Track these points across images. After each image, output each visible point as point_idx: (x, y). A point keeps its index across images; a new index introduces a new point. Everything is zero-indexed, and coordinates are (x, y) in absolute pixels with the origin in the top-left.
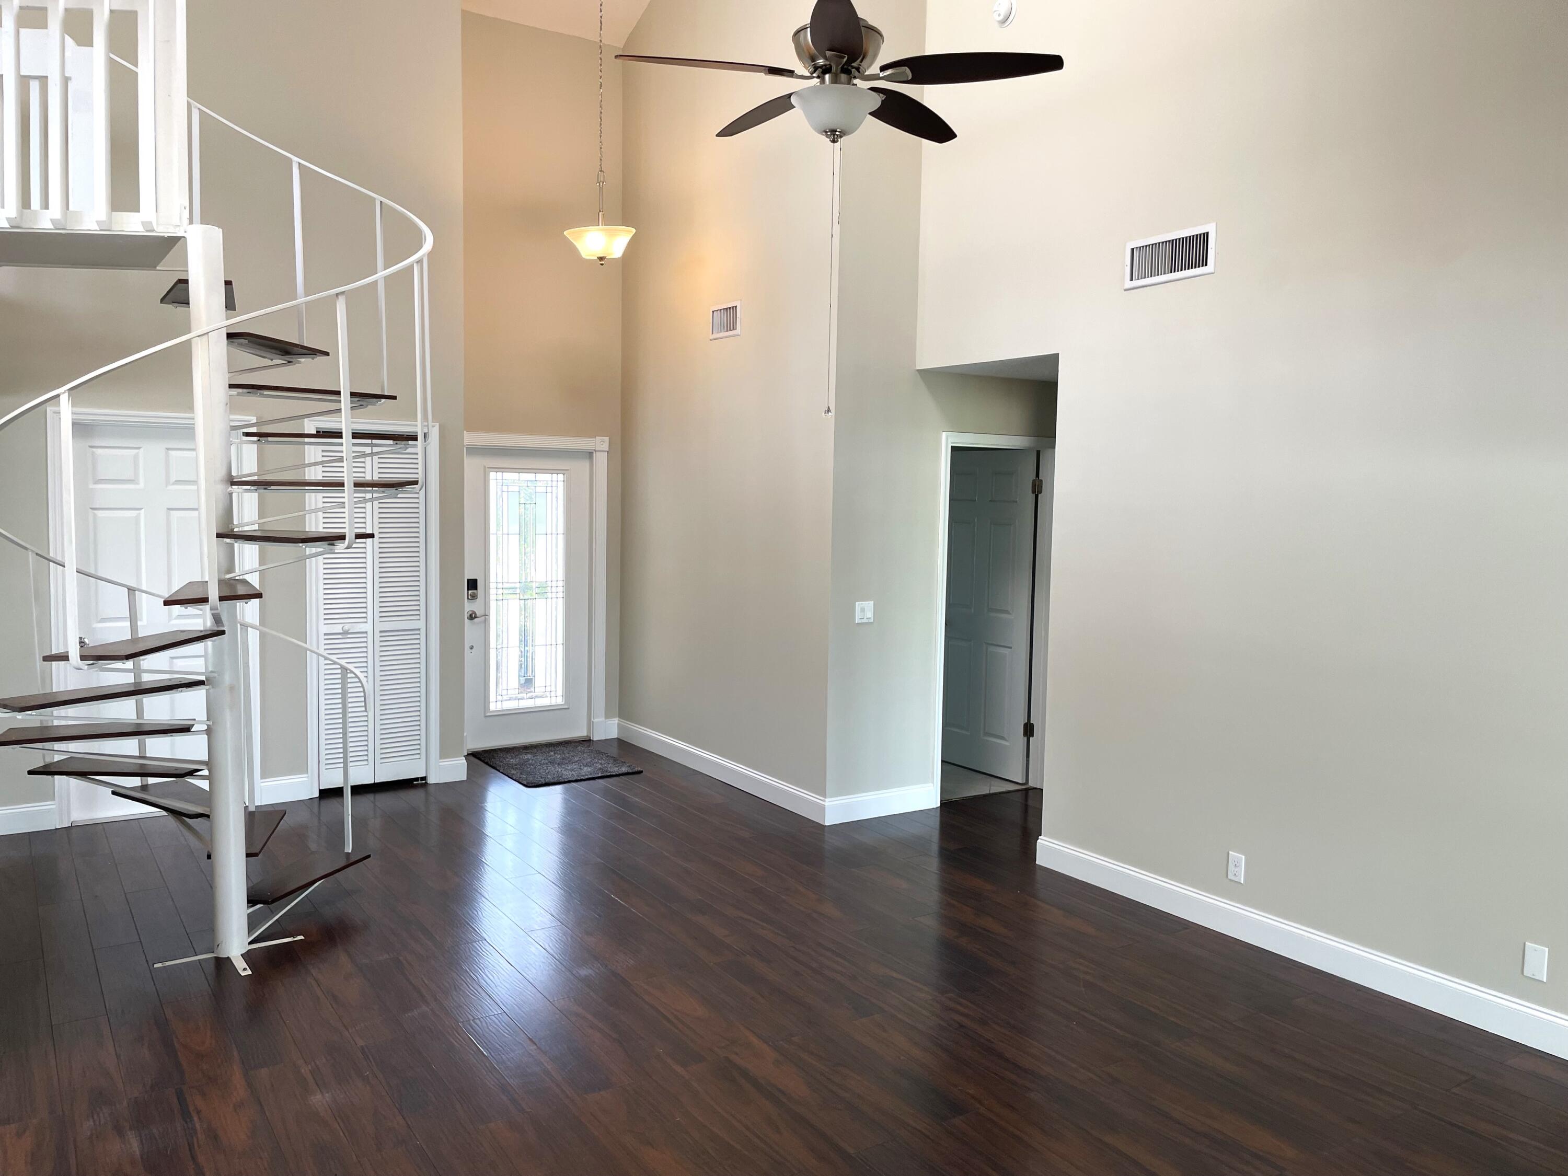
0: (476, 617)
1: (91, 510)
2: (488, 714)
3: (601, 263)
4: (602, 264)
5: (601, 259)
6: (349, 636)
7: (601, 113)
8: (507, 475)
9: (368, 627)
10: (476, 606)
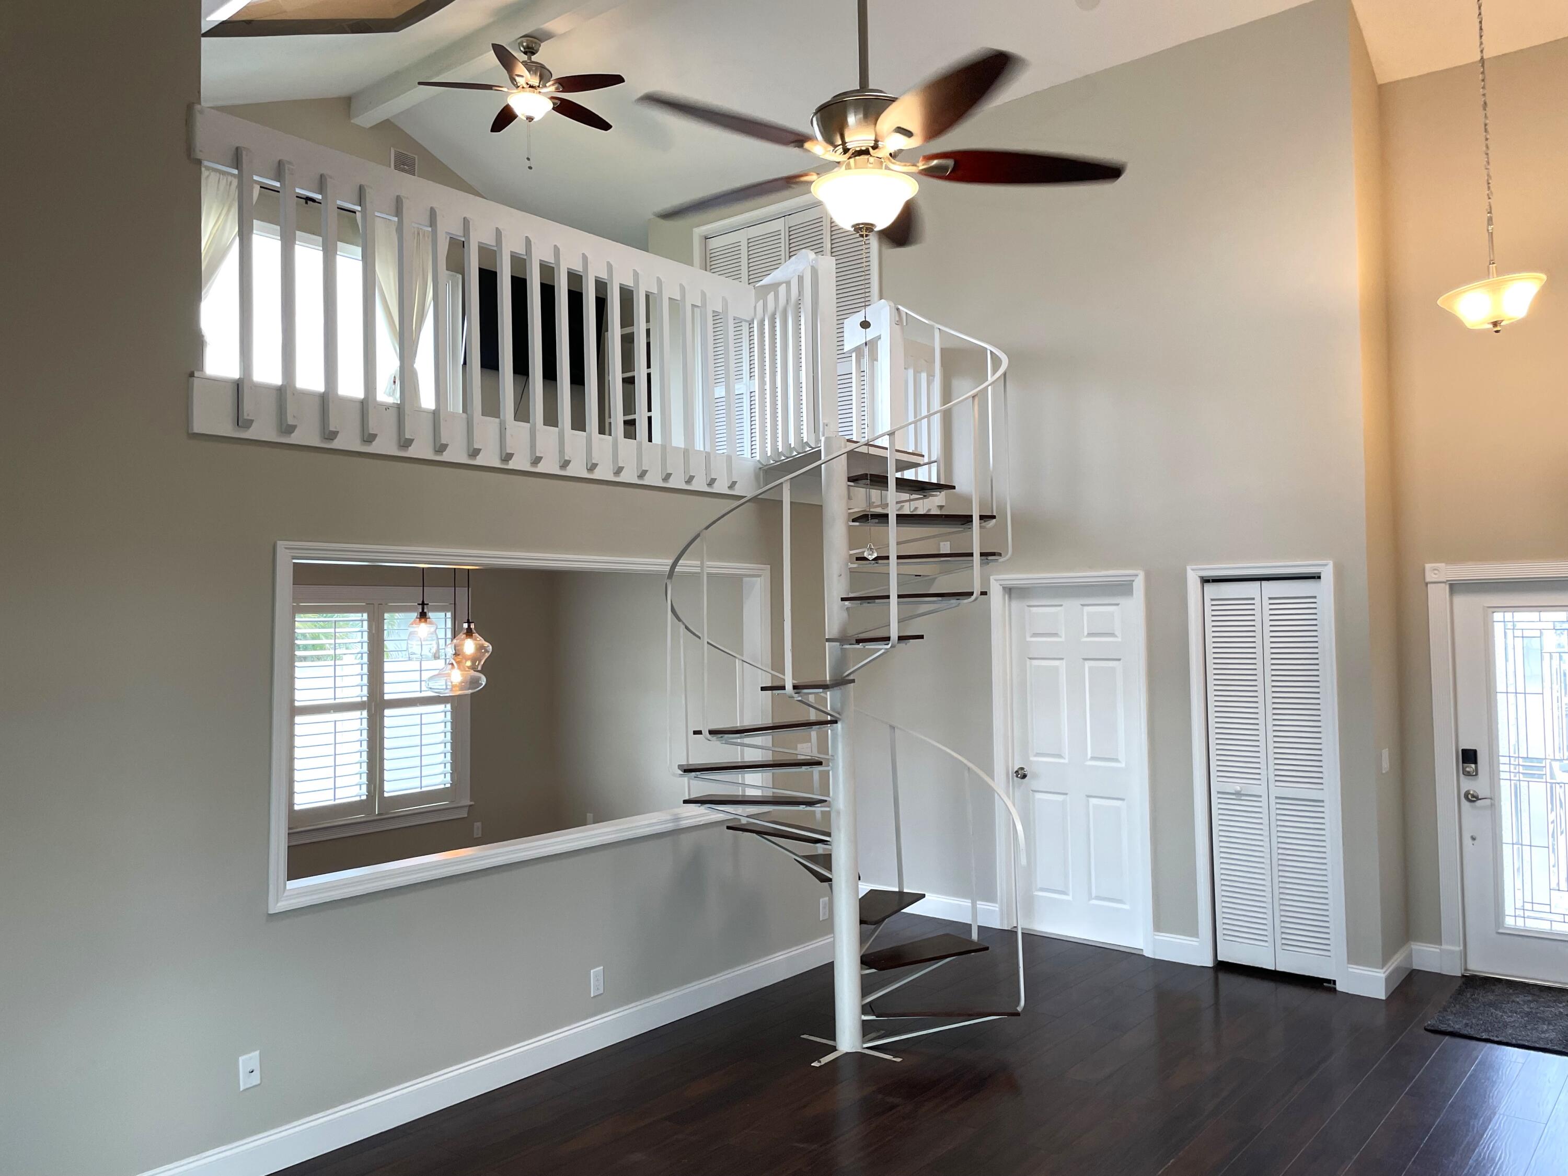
0: (1477, 798)
1: (1028, 659)
2: (1501, 931)
3: (1496, 329)
4: (1497, 332)
5: (1495, 324)
6: (1243, 798)
7: (1487, 139)
8: (1519, 616)
9: (1261, 790)
10: (1478, 786)
